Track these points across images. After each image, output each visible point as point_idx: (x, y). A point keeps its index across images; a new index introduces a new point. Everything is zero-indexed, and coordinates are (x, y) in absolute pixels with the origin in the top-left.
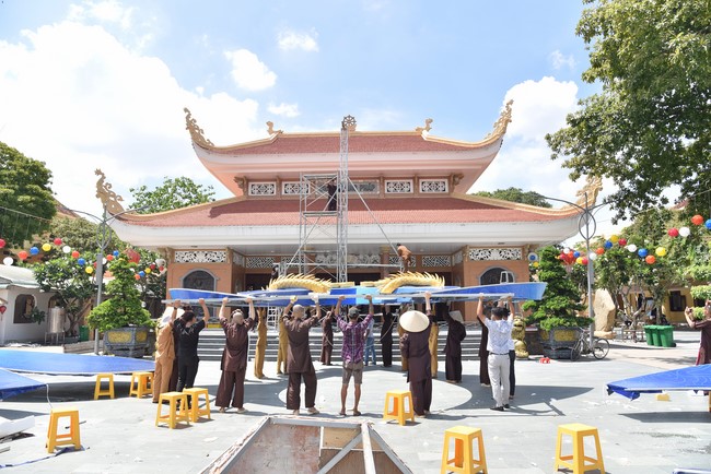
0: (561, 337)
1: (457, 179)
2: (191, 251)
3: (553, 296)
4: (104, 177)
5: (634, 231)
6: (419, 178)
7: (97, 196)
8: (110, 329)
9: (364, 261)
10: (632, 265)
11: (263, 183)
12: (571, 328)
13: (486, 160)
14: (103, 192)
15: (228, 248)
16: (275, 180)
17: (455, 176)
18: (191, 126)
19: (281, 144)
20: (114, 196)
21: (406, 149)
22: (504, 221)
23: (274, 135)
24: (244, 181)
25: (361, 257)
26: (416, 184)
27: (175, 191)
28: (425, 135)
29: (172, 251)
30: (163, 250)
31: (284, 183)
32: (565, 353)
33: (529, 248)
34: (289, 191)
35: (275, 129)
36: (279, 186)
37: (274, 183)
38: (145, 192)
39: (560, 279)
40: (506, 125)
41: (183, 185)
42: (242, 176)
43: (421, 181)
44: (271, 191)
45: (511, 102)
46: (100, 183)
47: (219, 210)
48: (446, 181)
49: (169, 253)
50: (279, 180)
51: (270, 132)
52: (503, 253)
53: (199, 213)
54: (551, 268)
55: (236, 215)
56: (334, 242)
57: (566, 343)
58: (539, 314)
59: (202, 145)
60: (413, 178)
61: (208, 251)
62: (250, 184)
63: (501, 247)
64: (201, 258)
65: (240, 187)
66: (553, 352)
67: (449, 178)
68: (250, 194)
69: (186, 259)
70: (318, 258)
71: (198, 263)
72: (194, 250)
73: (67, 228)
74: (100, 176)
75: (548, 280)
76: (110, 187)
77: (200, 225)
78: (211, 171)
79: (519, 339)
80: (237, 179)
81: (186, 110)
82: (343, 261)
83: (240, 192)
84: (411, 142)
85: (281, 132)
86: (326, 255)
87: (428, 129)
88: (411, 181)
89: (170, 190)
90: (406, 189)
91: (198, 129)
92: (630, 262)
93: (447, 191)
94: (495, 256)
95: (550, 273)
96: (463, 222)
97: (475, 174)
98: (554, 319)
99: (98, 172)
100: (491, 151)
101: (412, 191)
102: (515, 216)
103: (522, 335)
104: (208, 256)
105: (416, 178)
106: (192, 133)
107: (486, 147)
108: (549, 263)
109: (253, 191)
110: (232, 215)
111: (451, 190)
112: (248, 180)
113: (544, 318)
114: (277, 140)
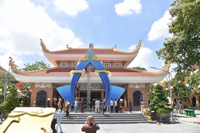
0: (163, 115)
1: (124, 63)
2: (40, 84)
3: (160, 101)
4: (12, 59)
5: (175, 79)
6: (113, 62)
7: (9, 65)
8: (6, 112)
9: (95, 88)
10: (178, 90)
11: (64, 63)
12: (167, 112)
13: (133, 57)
14: (11, 64)
15: (52, 83)
16: (68, 62)
17: (124, 62)
18: (42, 44)
19: (71, 51)
20: (15, 65)
21: (109, 53)
22: (140, 76)
23: (68, 49)
24: (58, 62)
25: (95, 87)
26: (112, 64)
27: (38, 65)
28: (115, 50)
29: (34, 84)
30: (31, 83)
31: (71, 63)
32: (165, 121)
33: (147, 84)
34: (72, 66)
35: (69, 47)
36: (69, 64)
37: (68, 63)
38: (29, 65)
39: (162, 95)
40: (140, 47)
41: (41, 64)
42: (58, 61)
43: (113, 63)
44: (67, 66)
45: (141, 40)
46: (10, 61)
47: (50, 71)
48: (121, 63)
49: (33, 84)
50: (69, 62)
51: (67, 48)
52: (139, 86)
53: (43, 72)
54: (159, 92)
55: (55, 73)
56: (87, 82)
57: (165, 117)
58: (156, 107)
59: (45, 50)
60: (111, 63)
61: (45, 84)
62: (60, 63)
63: (139, 84)
64: (43, 86)
65: (57, 64)
66: (161, 120)
67: (122, 63)
68: (60, 66)
69: (38, 86)
70: (81, 87)
71: (42, 88)
72: (41, 84)
73: (4, 76)
74: (11, 59)
75: (158, 96)
76: (14, 62)
77: (43, 75)
78: (48, 59)
79: (149, 116)
80: (56, 62)
81: (41, 40)
82: (89, 88)
83: (57, 66)
84: (111, 52)
85: (70, 48)
86: (83, 86)
87: (115, 48)
88: (110, 63)
89: (37, 65)
90: (109, 66)
91: (44, 45)
92: (178, 89)
93: (121, 66)
94: (137, 87)
95: (159, 93)
96: (128, 76)
97: (130, 62)
98: (161, 109)
99: (10, 58)
100: (135, 55)
101: (111, 66)
102: (143, 74)
103: (150, 114)
104: (45, 86)
105: (112, 62)
106: (42, 47)
107: (134, 53)
108: (158, 90)
109: (61, 66)
110: (54, 72)
111: (123, 66)
112: (60, 62)
113: (158, 109)
114: (69, 50)
